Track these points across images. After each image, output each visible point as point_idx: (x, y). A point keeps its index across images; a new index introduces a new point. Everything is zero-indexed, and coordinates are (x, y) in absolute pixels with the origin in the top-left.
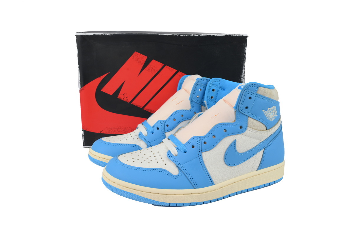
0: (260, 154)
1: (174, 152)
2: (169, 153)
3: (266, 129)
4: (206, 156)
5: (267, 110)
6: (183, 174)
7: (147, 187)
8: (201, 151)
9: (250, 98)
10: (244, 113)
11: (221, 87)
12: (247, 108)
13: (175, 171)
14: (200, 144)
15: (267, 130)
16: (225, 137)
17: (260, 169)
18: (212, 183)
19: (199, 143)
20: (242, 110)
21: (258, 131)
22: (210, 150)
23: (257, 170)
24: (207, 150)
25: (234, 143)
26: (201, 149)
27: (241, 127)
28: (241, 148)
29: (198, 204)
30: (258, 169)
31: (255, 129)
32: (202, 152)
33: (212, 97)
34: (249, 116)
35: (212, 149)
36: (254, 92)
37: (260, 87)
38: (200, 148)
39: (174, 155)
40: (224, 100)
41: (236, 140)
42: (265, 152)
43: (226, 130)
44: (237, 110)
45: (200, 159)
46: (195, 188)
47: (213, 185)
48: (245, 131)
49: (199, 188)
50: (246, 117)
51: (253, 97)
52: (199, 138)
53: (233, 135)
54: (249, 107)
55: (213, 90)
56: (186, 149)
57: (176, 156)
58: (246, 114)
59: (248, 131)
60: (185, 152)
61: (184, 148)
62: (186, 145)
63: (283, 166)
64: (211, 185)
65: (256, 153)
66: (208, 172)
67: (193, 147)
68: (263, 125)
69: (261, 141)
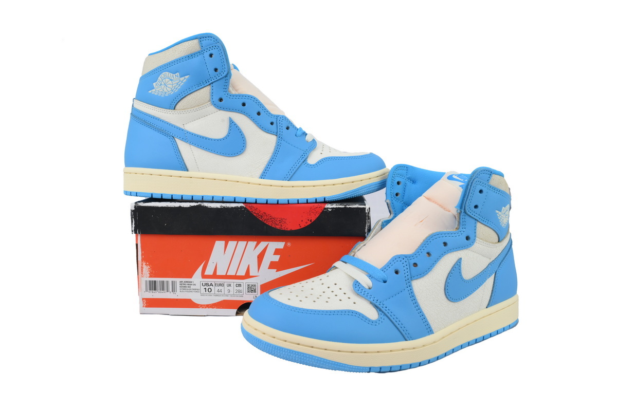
0: (490, 282)
1: (366, 281)
2: (357, 285)
3: (497, 241)
4: (418, 286)
5: (500, 211)
6: (385, 317)
7: (333, 341)
8: (410, 279)
9: (481, 191)
10: (472, 216)
11: (409, 178)
12: (476, 207)
13: (372, 313)
14: (408, 267)
15: (499, 242)
16: (445, 255)
17: (491, 306)
18: (430, 331)
19: (405, 266)
20: (470, 211)
21: (491, 244)
22: (423, 276)
23: (487, 308)
24: (419, 276)
25: (458, 264)
26: (409, 276)
27: (468, 238)
28: (468, 273)
29: (412, 366)
30: (488, 305)
31: (487, 241)
32: (412, 280)
33: (397, 195)
34: (479, 220)
35: (427, 274)
36: (486, 183)
37: (493, 175)
38: (409, 273)
39: (367, 287)
40: (426, 198)
41: (461, 259)
42: (496, 278)
43: (445, 244)
44: (463, 211)
45: (410, 291)
46: (406, 340)
47: (431, 334)
48: (473, 244)
49: (412, 340)
50: (474, 221)
51: (484, 190)
52: (405, 258)
53: (455, 251)
54: (479, 206)
55: (398, 183)
56: (386, 277)
57: (370, 289)
58: (474, 217)
59: (478, 245)
60: (385, 282)
61: (383, 275)
62: (385, 270)
63: (518, 300)
64: (429, 335)
65: (486, 279)
66: (423, 313)
67: (397, 272)
68: (495, 233)
69: (491, 260)
